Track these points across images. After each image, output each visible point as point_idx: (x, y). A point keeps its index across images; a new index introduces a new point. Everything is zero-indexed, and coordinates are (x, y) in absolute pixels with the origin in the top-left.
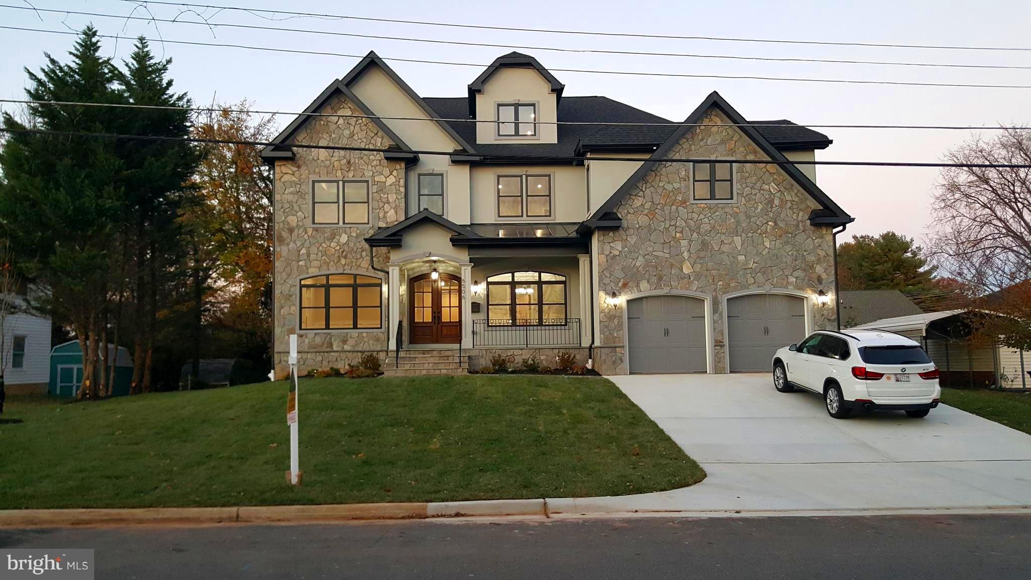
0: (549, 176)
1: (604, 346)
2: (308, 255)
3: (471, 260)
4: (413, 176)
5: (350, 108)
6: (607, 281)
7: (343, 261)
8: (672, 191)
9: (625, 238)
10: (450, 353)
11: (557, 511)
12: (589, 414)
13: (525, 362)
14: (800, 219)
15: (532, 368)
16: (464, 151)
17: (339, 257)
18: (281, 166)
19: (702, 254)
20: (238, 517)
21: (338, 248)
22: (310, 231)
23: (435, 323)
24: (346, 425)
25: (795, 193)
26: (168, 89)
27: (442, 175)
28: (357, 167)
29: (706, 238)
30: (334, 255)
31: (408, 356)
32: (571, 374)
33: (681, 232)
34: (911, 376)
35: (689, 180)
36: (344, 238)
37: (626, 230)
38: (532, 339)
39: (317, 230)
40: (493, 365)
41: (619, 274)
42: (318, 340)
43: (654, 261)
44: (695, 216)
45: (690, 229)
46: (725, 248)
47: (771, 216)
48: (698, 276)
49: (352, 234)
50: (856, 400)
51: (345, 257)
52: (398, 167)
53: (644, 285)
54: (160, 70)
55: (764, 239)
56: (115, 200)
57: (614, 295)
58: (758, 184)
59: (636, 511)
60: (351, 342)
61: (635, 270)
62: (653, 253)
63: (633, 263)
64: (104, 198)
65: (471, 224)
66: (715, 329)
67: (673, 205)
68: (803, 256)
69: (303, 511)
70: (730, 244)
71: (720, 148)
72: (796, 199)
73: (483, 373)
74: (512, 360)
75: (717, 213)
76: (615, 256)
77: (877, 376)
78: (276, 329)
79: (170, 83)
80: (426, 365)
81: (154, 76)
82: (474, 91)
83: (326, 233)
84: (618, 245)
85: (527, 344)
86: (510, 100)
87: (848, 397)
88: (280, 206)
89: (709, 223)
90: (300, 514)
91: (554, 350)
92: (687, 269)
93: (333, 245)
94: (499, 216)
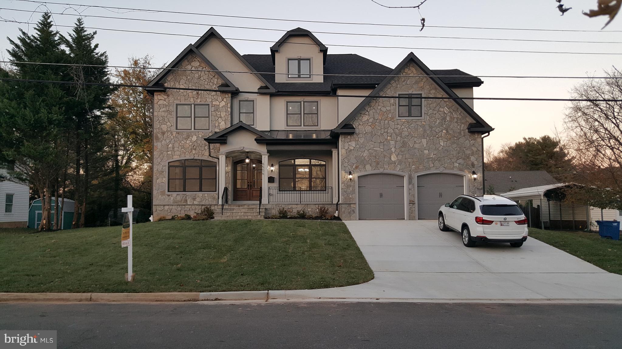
0: (317, 102)
1: (344, 203)
2: (173, 148)
3: (269, 152)
4: (236, 102)
5: (199, 61)
6: (346, 165)
7: (194, 152)
8: (386, 112)
9: (357, 139)
10: (254, 206)
11: (274, 298)
12: (321, 242)
13: (298, 212)
14: (462, 129)
15: (302, 216)
16: (266, 87)
17: (191, 149)
18: (157, 95)
19: (403, 149)
20: (91, 298)
21: (191, 144)
22: (174, 134)
23: (248, 189)
24: (177, 248)
25: (459, 114)
26: (95, 50)
27: (253, 101)
28: (203, 96)
29: (405, 139)
30: (188, 148)
31: (230, 208)
32: (324, 220)
33: (391, 136)
34: (510, 223)
35: (396, 105)
36: (194, 138)
37: (358, 135)
38: (303, 199)
39: (178, 133)
40: (279, 213)
41: (353, 161)
42: (179, 198)
43: (374, 153)
44: (399, 126)
45: (396, 135)
46: (417, 146)
47: (445, 127)
48: (400, 162)
49: (199, 136)
50: (477, 236)
51: (195, 149)
52: (227, 96)
53: (368, 167)
54: (90, 38)
55: (440, 140)
56: (59, 116)
57: (350, 173)
58: (438, 108)
59: (320, 298)
60: (198, 199)
61: (363, 158)
62: (374, 148)
63: (362, 154)
64: (52, 113)
65: (271, 130)
66: (409, 194)
67: (386, 120)
68: (463, 150)
69: (127, 296)
70: (419, 143)
71: (414, 86)
72: (460, 117)
73: (272, 218)
74: (291, 211)
75: (412, 125)
76: (351, 150)
77: (489, 222)
78: (154, 191)
79: (96, 46)
80: (240, 213)
81: (86, 42)
82: (274, 50)
83: (184, 135)
84: (353, 144)
85: (301, 202)
86: (295, 56)
87: (473, 234)
88: (157, 119)
89: (408, 131)
90: (126, 298)
91: (316, 205)
92: (394, 158)
93: (188, 142)
94: (287, 126)
